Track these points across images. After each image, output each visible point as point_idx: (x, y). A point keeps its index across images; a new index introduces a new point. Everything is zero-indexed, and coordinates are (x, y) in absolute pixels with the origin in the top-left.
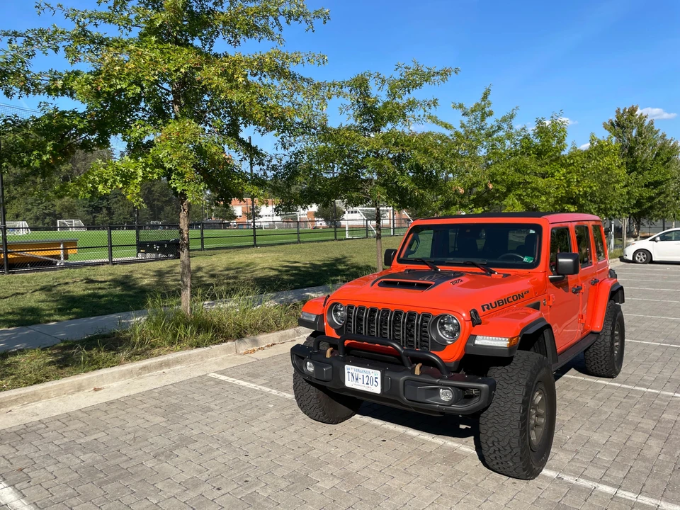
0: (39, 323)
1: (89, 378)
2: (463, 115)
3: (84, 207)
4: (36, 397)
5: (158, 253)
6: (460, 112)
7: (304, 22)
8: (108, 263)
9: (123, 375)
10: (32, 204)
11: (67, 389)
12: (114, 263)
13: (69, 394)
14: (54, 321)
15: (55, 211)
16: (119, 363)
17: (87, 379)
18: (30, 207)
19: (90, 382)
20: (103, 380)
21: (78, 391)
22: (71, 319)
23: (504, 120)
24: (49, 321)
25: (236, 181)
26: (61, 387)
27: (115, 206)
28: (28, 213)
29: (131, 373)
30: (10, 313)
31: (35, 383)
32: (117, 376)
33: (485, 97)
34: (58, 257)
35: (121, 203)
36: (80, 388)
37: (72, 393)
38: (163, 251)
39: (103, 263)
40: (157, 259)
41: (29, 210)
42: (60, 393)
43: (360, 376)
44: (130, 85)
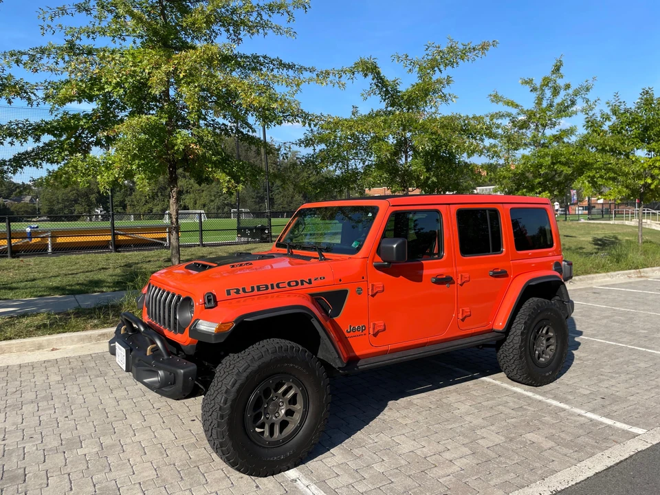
0: (87, 293)
1: (49, 339)
2: (531, 91)
3: (253, 198)
6: (528, 88)
8: (199, 245)
9: (82, 340)
10: (215, 196)
11: (28, 346)
12: (204, 246)
13: (29, 351)
14: (99, 292)
15: (231, 201)
16: (84, 329)
17: (47, 340)
19: (49, 343)
20: (62, 342)
21: (38, 349)
22: (115, 291)
23: (576, 93)
24: (95, 292)
26: (22, 344)
29: (90, 338)
30: (78, 284)
31: (4, 340)
32: (76, 339)
33: (557, 69)
34: (164, 239)
36: (40, 347)
37: (33, 351)
39: (195, 246)
40: (248, 242)
42: (20, 349)
43: (119, 354)
44: (114, 88)
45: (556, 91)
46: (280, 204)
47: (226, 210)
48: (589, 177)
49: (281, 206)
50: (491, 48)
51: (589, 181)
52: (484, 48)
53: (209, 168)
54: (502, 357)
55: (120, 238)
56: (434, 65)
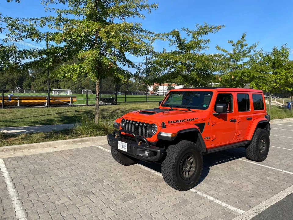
0: (51, 124)
1: (53, 143)
2: (232, 46)
3: (92, 85)
4: (33, 148)
5: (106, 102)
6: (231, 44)
7: (147, 9)
8: (86, 105)
9: (66, 143)
11: (45, 146)
12: (88, 105)
13: (45, 148)
14: (55, 124)
15: (82, 86)
16: (66, 139)
17: (52, 143)
18: (73, 84)
19: (53, 144)
20: (58, 144)
21: (49, 147)
22: (62, 124)
23: (251, 48)
24: (54, 124)
25: (116, 73)
26: (42, 145)
27: (104, 85)
28: (73, 87)
29: (69, 143)
30: (43, 121)
31: (34, 143)
32: (64, 143)
33: (243, 38)
34: (69, 102)
35: (106, 84)
36: (49, 146)
37: (47, 148)
38: (108, 102)
39: (84, 105)
40: (106, 105)
41: (73, 85)
42: (42, 147)
43: (122, 145)
44: (77, 37)
45: (242, 46)
46: (105, 88)
47: (79, 90)
48: (255, 82)
49: (105, 89)
50: (222, 28)
51: (255, 84)
52: (219, 28)
53: (115, 73)
54: (248, 151)
55: (51, 101)
56: (199, 33)
